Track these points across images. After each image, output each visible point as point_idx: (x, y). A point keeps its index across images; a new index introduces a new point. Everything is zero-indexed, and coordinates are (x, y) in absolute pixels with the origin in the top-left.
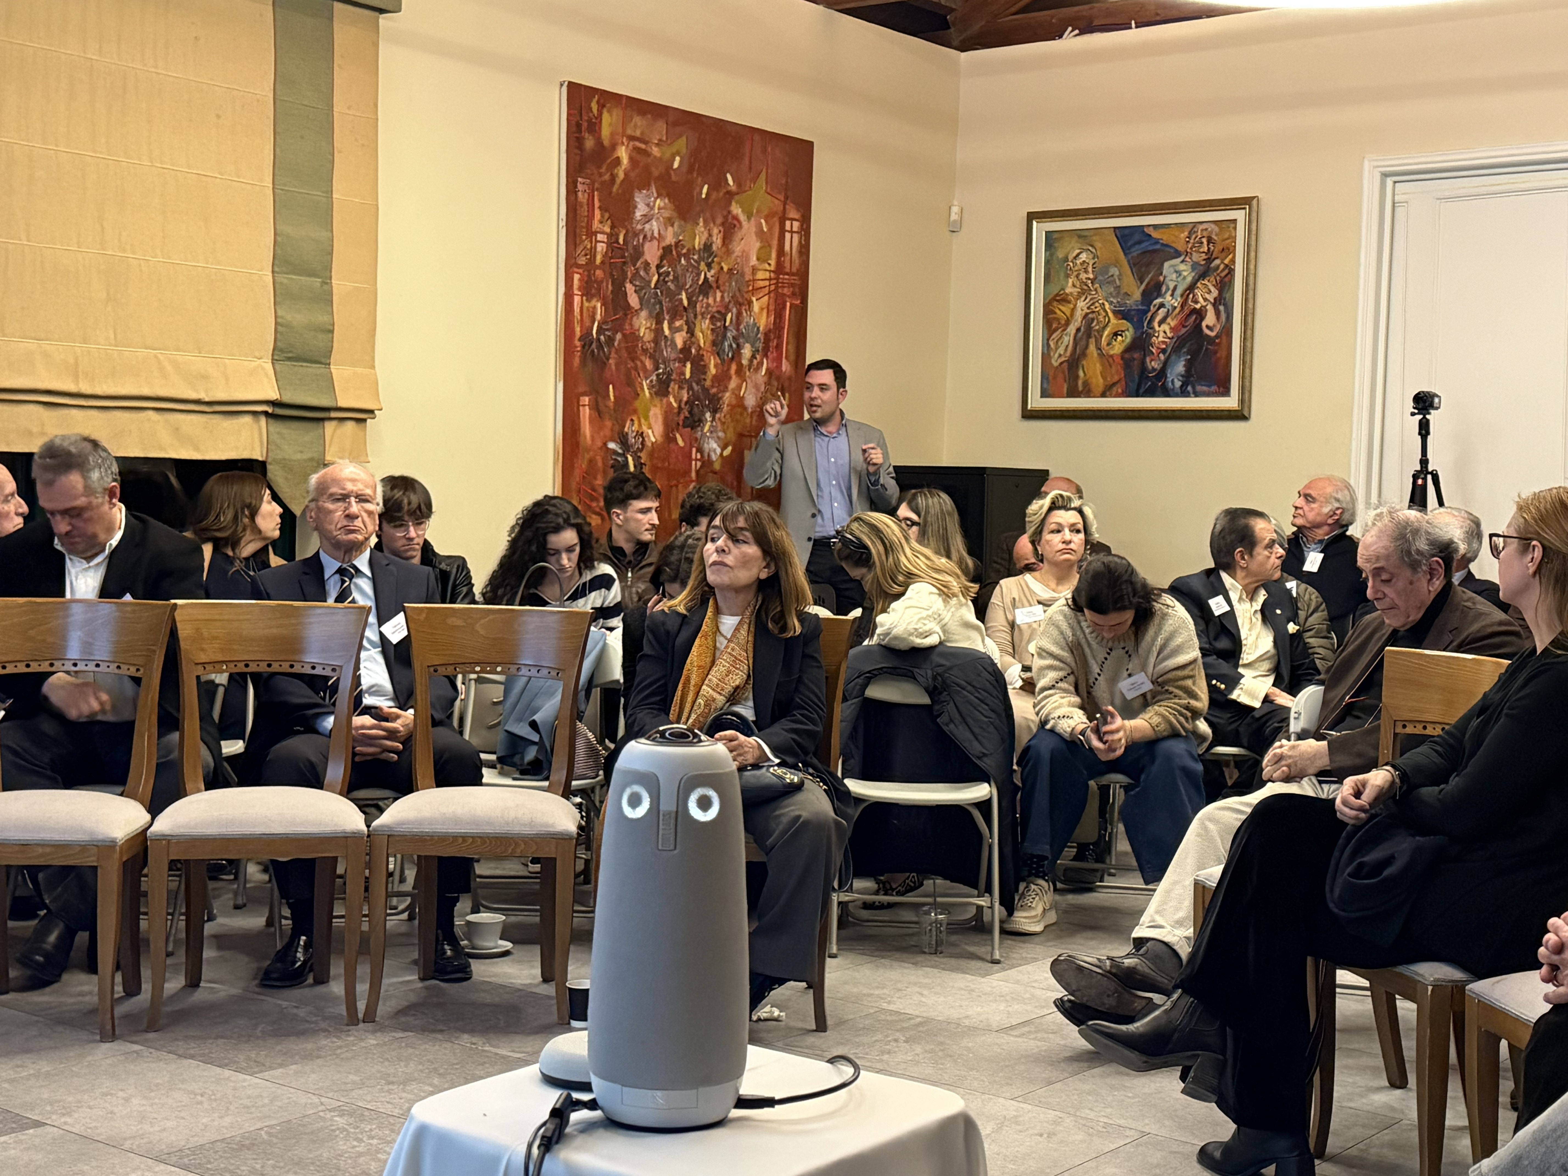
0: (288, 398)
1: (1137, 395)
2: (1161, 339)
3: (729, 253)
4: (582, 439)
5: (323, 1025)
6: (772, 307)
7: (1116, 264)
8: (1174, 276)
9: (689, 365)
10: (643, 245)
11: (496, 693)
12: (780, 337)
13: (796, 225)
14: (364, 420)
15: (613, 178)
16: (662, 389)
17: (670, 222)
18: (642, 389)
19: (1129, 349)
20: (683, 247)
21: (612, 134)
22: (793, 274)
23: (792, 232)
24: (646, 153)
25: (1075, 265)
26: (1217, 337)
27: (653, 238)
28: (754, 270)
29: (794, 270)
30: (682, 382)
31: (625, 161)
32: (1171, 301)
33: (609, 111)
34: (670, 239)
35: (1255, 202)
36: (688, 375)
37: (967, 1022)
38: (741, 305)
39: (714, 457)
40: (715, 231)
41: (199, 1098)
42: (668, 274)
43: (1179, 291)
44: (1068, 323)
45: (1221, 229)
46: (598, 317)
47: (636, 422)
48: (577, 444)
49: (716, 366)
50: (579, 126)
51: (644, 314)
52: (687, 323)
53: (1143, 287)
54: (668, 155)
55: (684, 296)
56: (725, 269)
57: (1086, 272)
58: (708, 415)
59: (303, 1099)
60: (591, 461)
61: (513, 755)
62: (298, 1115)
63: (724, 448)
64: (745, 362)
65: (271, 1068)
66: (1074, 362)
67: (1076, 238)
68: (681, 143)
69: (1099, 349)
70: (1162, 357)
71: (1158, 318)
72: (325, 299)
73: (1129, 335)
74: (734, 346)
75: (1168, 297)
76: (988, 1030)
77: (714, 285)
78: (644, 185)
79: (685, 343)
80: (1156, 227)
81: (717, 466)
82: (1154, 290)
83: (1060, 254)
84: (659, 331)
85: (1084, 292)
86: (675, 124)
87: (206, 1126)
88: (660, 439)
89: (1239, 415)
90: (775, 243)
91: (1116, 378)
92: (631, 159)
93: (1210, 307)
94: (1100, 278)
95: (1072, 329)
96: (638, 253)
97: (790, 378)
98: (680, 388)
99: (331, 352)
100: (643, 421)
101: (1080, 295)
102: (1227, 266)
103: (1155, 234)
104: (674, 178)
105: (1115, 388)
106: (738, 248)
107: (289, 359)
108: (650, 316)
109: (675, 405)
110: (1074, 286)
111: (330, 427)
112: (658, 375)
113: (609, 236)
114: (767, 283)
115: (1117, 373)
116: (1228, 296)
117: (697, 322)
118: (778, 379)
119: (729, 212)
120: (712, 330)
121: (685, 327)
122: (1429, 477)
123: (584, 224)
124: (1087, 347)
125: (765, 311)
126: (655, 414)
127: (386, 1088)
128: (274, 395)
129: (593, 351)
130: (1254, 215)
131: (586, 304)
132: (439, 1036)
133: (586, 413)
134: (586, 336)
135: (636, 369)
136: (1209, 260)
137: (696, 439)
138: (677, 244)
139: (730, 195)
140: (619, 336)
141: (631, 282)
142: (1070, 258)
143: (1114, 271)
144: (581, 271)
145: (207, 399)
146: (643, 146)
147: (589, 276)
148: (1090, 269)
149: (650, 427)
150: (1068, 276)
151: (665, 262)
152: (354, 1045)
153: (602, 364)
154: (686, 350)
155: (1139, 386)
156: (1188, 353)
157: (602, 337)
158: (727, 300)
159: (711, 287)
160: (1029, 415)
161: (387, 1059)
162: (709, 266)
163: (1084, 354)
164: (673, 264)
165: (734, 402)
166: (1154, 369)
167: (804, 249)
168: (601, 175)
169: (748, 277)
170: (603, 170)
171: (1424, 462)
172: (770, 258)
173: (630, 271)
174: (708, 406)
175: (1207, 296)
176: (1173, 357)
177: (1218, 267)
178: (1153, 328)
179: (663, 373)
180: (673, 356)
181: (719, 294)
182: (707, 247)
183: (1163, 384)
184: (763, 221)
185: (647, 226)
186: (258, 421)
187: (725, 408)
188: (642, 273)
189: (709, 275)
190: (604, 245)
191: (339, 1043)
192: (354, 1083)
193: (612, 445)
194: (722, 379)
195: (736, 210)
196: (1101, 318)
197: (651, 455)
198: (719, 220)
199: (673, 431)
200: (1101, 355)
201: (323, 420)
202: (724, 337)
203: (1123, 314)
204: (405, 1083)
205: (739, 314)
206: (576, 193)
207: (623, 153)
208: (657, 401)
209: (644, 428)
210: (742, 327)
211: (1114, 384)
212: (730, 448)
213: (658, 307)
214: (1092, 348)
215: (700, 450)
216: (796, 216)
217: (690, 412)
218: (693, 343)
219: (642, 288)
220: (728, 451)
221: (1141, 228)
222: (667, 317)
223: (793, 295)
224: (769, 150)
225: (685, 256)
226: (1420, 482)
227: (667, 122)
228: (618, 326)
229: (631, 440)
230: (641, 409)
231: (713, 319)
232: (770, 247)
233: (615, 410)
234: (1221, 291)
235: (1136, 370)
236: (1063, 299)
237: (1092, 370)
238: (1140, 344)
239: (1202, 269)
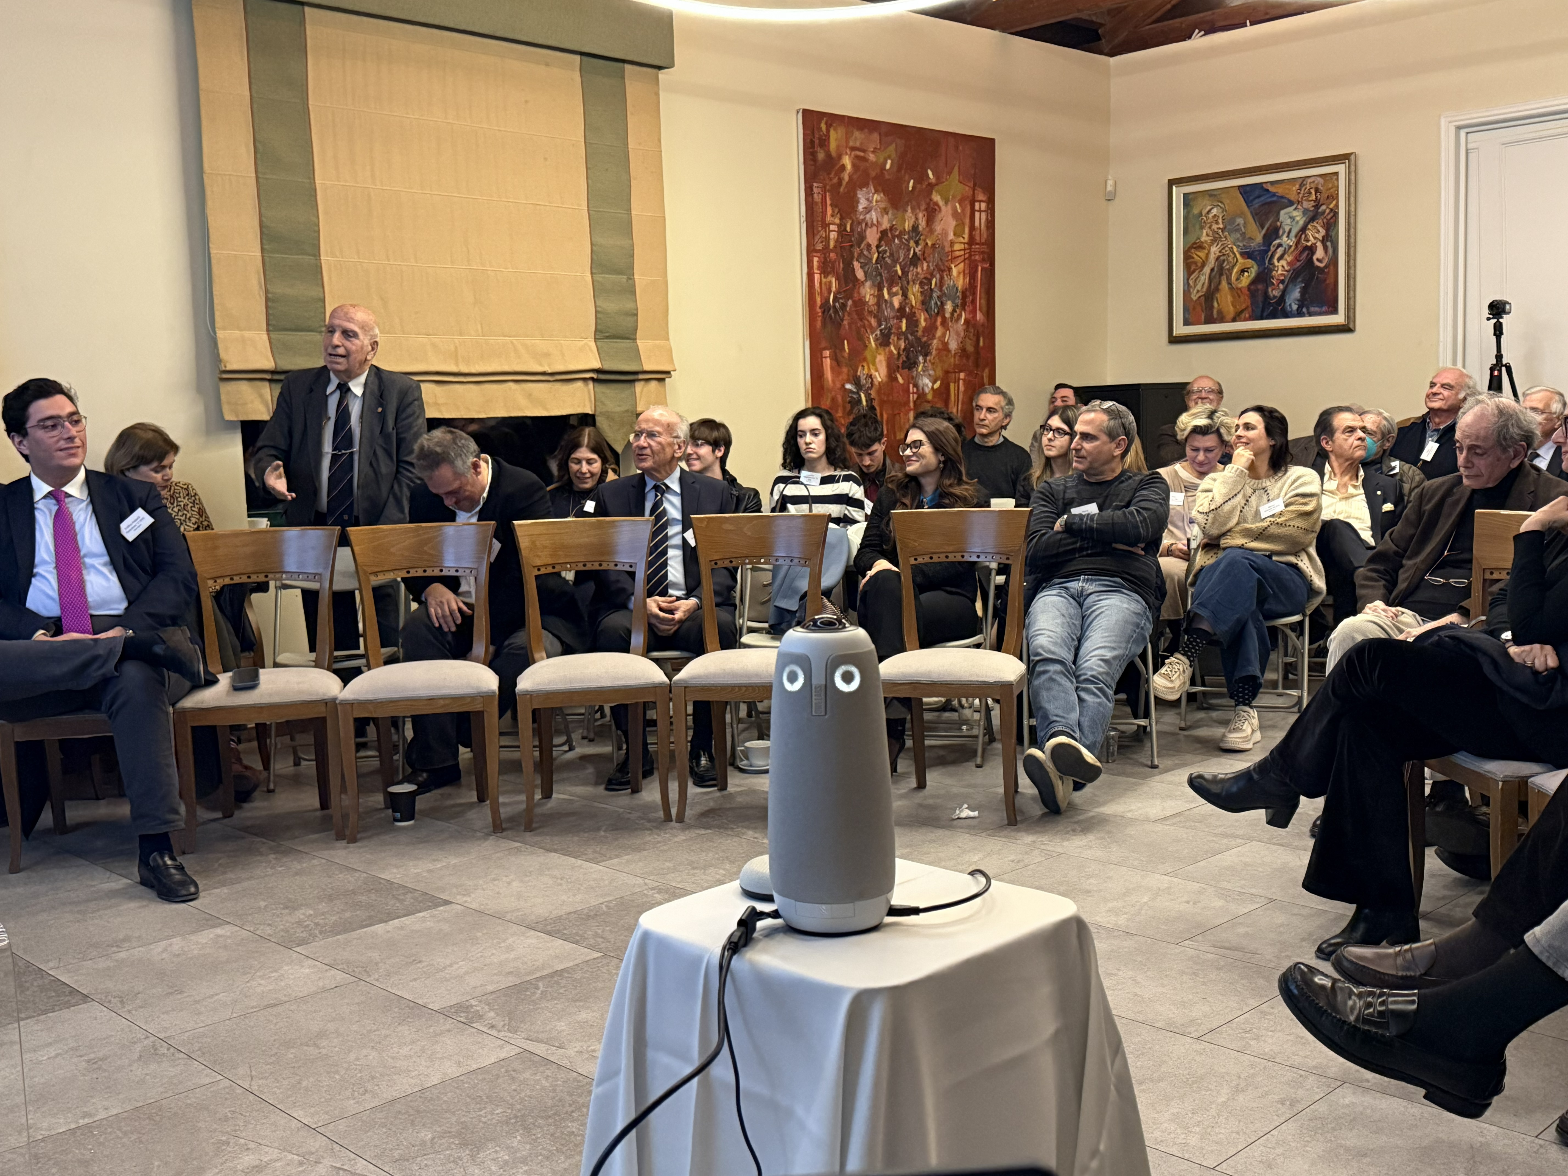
0: (608, 367)
1: (1261, 318)
2: (1280, 272)
3: (931, 231)
4: (825, 383)
5: (648, 825)
6: (967, 271)
7: (1242, 215)
8: (1289, 221)
9: (904, 321)
10: (865, 231)
11: (766, 578)
12: (974, 294)
13: (983, 206)
14: (663, 380)
15: (840, 180)
16: (884, 341)
17: (885, 211)
18: (870, 342)
19: (1254, 282)
20: (896, 229)
21: (838, 147)
22: (983, 244)
23: (980, 211)
24: (865, 159)
25: (1208, 218)
26: (1326, 267)
27: (872, 225)
28: (952, 243)
29: (983, 241)
30: (899, 335)
31: (849, 167)
32: (1287, 241)
33: (835, 130)
34: (886, 225)
35: (1353, 157)
36: (904, 329)
38: (943, 271)
39: (927, 390)
40: (920, 215)
41: (559, 881)
42: (885, 251)
43: (1293, 233)
44: (1203, 265)
45: (1325, 181)
46: (834, 289)
47: (866, 367)
48: (822, 388)
49: (925, 320)
50: (812, 142)
51: (868, 284)
52: (902, 288)
53: (1264, 232)
54: (881, 159)
55: (898, 268)
56: (930, 243)
57: (1217, 223)
58: (921, 359)
59: (633, 880)
60: (834, 400)
61: (781, 624)
62: (629, 893)
63: (934, 382)
64: (948, 315)
65: (611, 858)
66: (1210, 296)
67: (1207, 197)
68: (892, 149)
69: (1229, 283)
70: (1281, 286)
71: (1277, 256)
72: (631, 291)
73: (1254, 271)
74: (939, 303)
75: (1285, 238)
77: (921, 257)
78: (864, 185)
79: (900, 303)
80: (1273, 183)
81: (930, 397)
82: (1273, 233)
83: (1196, 211)
84: (880, 296)
85: (1215, 240)
86: (887, 134)
87: (564, 902)
88: (885, 379)
89: (1346, 329)
90: (967, 221)
91: (1244, 306)
92: (854, 165)
93: (1319, 244)
94: (1228, 227)
95: (1207, 270)
96: (862, 237)
97: (983, 325)
98: (899, 339)
99: (636, 330)
100: (871, 366)
101: (1212, 242)
102: (1332, 210)
103: (1272, 189)
104: (887, 177)
105: (1243, 316)
106: (938, 228)
107: (607, 337)
108: (873, 285)
109: (895, 352)
110: (1208, 235)
111: (639, 386)
112: (881, 330)
113: (839, 226)
114: (962, 253)
115: (1245, 301)
116: (1333, 234)
117: (909, 288)
118: (974, 326)
119: (931, 200)
120: (921, 292)
121: (900, 292)
122: (1504, 369)
123: (820, 219)
124: (1220, 283)
125: (962, 275)
126: (880, 361)
127: (692, 872)
128: (597, 365)
129: (831, 316)
130: (1352, 167)
131: (824, 280)
132: (730, 833)
133: (827, 363)
134: (825, 304)
135: (864, 326)
136: (1317, 206)
137: (913, 377)
138: (892, 228)
139: (931, 186)
140: (850, 303)
141: (857, 260)
142: (1204, 213)
143: (1240, 221)
144: (819, 254)
145: (550, 371)
146: (862, 154)
147: (825, 258)
148: (1220, 221)
149: (877, 370)
150: (1202, 228)
151: (883, 243)
152: (670, 840)
153: (839, 325)
154: (901, 309)
155: (1263, 311)
156: (1302, 282)
157: (837, 304)
158: (932, 268)
159: (919, 259)
160: (1175, 340)
161: (693, 850)
162: (917, 243)
163: (1217, 289)
164: (889, 243)
165: (940, 347)
166: (1275, 297)
167: (991, 224)
168: (831, 180)
169: (947, 249)
170: (832, 176)
171: (1499, 357)
172: (963, 232)
173: (856, 252)
174: (920, 352)
175: (1317, 235)
176: (1290, 286)
177: (1325, 211)
178: (1273, 264)
179: (885, 328)
180: (892, 314)
181: (925, 265)
182: (915, 228)
183: (1283, 309)
184: (957, 205)
185: (868, 216)
186: (587, 385)
187: (934, 352)
188: (865, 252)
189: (917, 250)
190: (835, 234)
191: (659, 839)
192: (669, 868)
193: (848, 386)
194: (931, 329)
195: (936, 197)
196: (1230, 259)
197: (879, 392)
198: (923, 207)
199: (894, 371)
200: (1231, 288)
201: (633, 381)
202: (931, 297)
203: (1247, 255)
204: (705, 868)
205: (942, 278)
206: (812, 195)
207: (847, 161)
208: (881, 350)
209: (873, 372)
210: (944, 288)
211: (1242, 311)
212: (938, 383)
213: (878, 278)
214: (1224, 284)
215: (916, 385)
216: (984, 198)
217: (907, 357)
218: (907, 304)
219: (866, 264)
220: (937, 385)
221: (1260, 185)
222: (886, 285)
223: (983, 260)
224: (961, 148)
225: (898, 236)
226: (1496, 373)
227: (880, 134)
228: (848, 295)
229: (863, 381)
230: (869, 357)
231: (922, 284)
232: (963, 224)
233: (850, 359)
234: (1327, 230)
235: (1260, 299)
236: (1199, 246)
237: (1225, 301)
238: (1264, 277)
239: (1311, 214)
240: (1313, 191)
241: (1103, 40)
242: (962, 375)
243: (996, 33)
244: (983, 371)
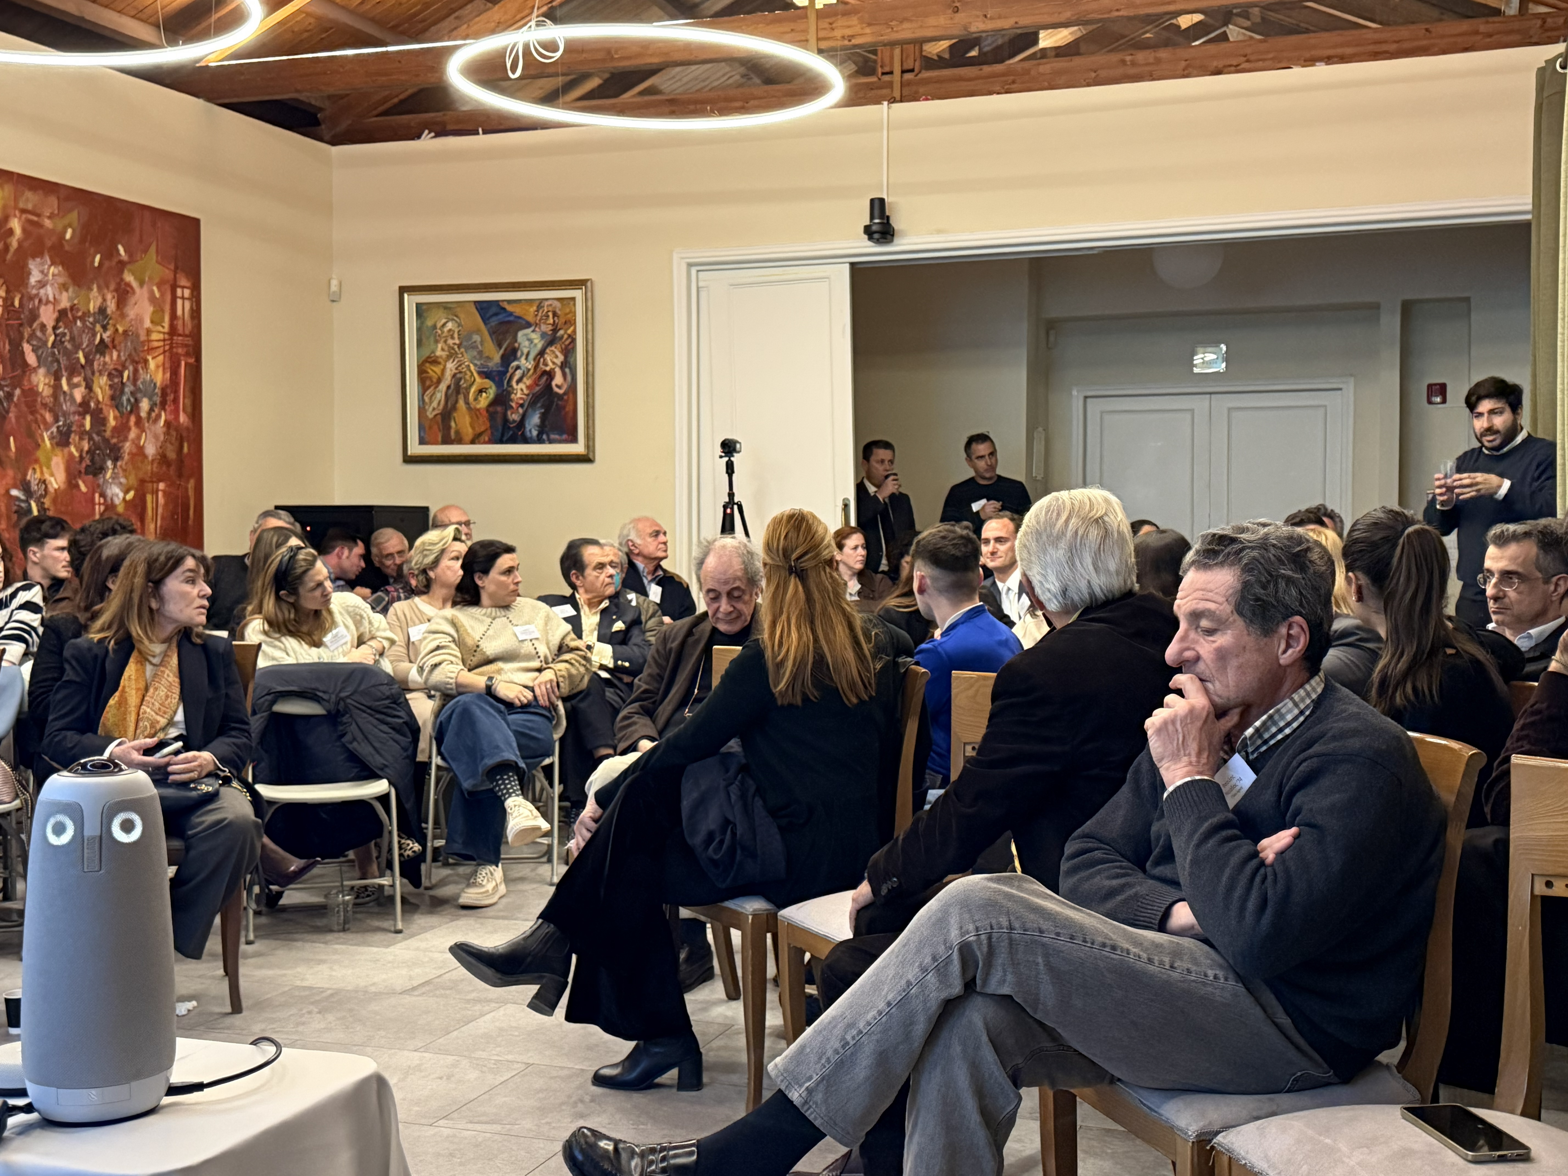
1: (501, 441)
2: (519, 395)
3: (123, 316)
6: (167, 365)
7: (478, 331)
8: (527, 343)
9: (88, 418)
10: (38, 308)
12: (176, 392)
13: (187, 293)
15: (7, 248)
16: (62, 440)
17: (64, 287)
18: (43, 440)
19: (492, 404)
20: (78, 310)
21: (5, 207)
22: (186, 336)
23: (183, 298)
24: (38, 225)
25: (443, 332)
26: (565, 394)
27: (48, 302)
28: (149, 332)
29: (187, 332)
30: (82, 434)
31: (18, 231)
32: (525, 364)
33: (2, 187)
34: (65, 303)
35: (589, 284)
36: (88, 426)
37: (373, 989)
38: (137, 363)
39: (117, 501)
40: (109, 296)
42: (64, 334)
43: (531, 356)
44: (439, 381)
45: (563, 305)
47: (38, 470)
49: (115, 418)
51: (42, 371)
52: (85, 379)
53: (502, 351)
54: (60, 227)
55: (81, 355)
56: (121, 330)
57: (453, 338)
58: (109, 464)
63: (126, 492)
64: (143, 414)
66: (447, 415)
67: (442, 309)
68: (74, 216)
69: (467, 403)
70: (521, 410)
71: (516, 378)
73: (492, 392)
74: (132, 400)
75: (523, 360)
76: (392, 993)
77: (110, 345)
78: (37, 253)
79: (84, 397)
80: (509, 302)
81: (120, 509)
82: (511, 355)
84: (57, 387)
85: (452, 355)
86: (68, 199)
88: (63, 486)
89: (586, 459)
90: (167, 308)
91: (483, 428)
92: (24, 230)
93: (558, 371)
94: (465, 343)
95: (443, 387)
96: (34, 316)
97: (187, 429)
98: (81, 439)
100: (45, 469)
101: (449, 357)
102: (569, 336)
103: (509, 308)
104: (67, 248)
105: (482, 439)
106: (131, 312)
108: (48, 372)
109: (76, 454)
110: (443, 350)
112: (58, 427)
113: (5, 300)
114: (161, 344)
115: (483, 424)
116: (572, 360)
117: (95, 379)
118: (177, 430)
119: (122, 280)
120: (110, 386)
121: (83, 384)
122: (736, 507)
124: (456, 402)
125: (161, 369)
126: (57, 464)
130: (589, 294)
135: (36, 421)
136: (555, 330)
137: (99, 486)
138: (73, 308)
139: (122, 265)
140: (18, 392)
141: (28, 342)
142: (439, 325)
143: (476, 338)
146: (35, 218)
148: (456, 335)
149: (52, 475)
150: (437, 342)
151: (61, 324)
153: (3, 418)
154: (85, 404)
155: (503, 435)
156: (542, 407)
158: (123, 358)
159: (107, 347)
160: (409, 460)
162: (105, 328)
163: (454, 408)
164: (70, 325)
165: (134, 450)
166: (514, 421)
167: (196, 313)
169: (143, 338)
171: (731, 495)
172: (163, 321)
173: (27, 332)
174: (109, 455)
175: (555, 360)
176: (530, 410)
177: (562, 337)
178: (511, 386)
179: (64, 425)
180: (73, 409)
181: (115, 354)
182: (102, 310)
183: (523, 434)
184: (155, 288)
185: (42, 291)
187: (126, 457)
188: (39, 334)
189: (105, 336)
193: (14, 492)
194: (122, 430)
195: (129, 278)
196: (467, 377)
197: (54, 501)
198: (112, 286)
199: (75, 478)
200: (469, 409)
202: (122, 392)
203: (486, 374)
205: (136, 371)
207: (16, 225)
208: (58, 451)
209: (47, 476)
210: (139, 383)
211: (480, 434)
213: (55, 365)
214: (461, 403)
215: (103, 495)
216: (188, 284)
217: (92, 460)
218: (91, 398)
219: (39, 348)
220: (130, 495)
221: (496, 303)
222: (65, 374)
223: (187, 354)
224: (159, 225)
225: (80, 318)
226: (729, 511)
227: (58, 198)
228: (16, 382)
229: (34, 487)
230: (42, 459)
231: (110, 376)
232: (163, 311)
233: (17, 460)
234: (566, 357)
235: (499, 420)
236: (434, 361)
237: (462, 421)
238: (502, 400)
239: (549, 338)
240: (550, 314)
241: (323, 127)
242: (162, 486)
243: (201, 101)
244: (188, 482)
